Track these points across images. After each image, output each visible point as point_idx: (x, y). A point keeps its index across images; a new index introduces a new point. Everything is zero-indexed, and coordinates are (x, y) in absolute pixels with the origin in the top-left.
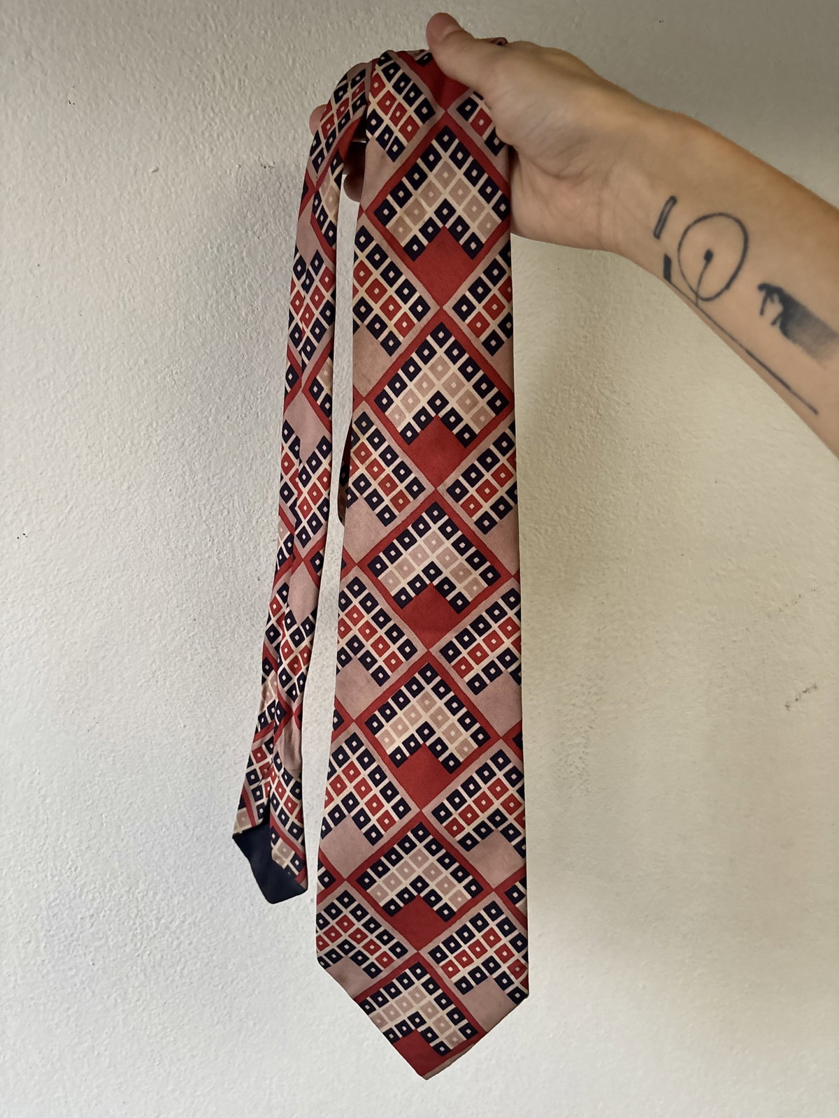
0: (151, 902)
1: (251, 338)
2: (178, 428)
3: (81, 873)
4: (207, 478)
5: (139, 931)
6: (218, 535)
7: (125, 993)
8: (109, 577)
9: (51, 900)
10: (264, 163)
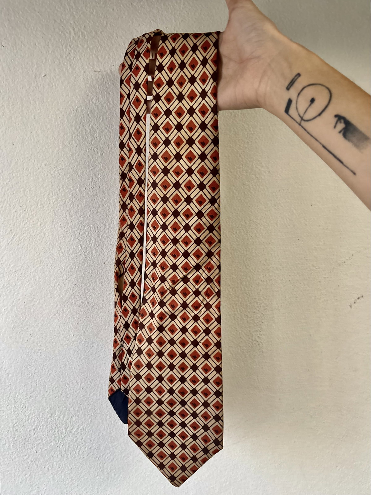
0: (62, 420)
1: (94, 151)
2: (62, 195)
3: (27, 409)
4: (77, 218)
5: (57, 435)
6: (84, 244)
7: (53, 465)
8: (34, 267)
9: (14, 423)
10: (95, 71)
